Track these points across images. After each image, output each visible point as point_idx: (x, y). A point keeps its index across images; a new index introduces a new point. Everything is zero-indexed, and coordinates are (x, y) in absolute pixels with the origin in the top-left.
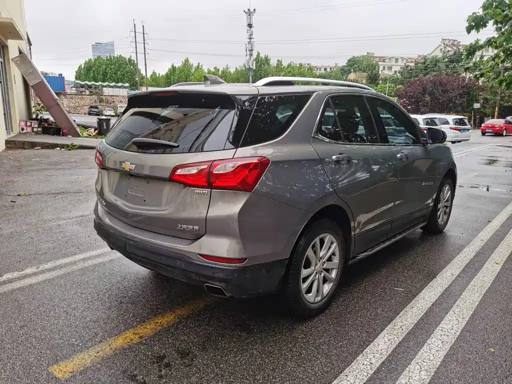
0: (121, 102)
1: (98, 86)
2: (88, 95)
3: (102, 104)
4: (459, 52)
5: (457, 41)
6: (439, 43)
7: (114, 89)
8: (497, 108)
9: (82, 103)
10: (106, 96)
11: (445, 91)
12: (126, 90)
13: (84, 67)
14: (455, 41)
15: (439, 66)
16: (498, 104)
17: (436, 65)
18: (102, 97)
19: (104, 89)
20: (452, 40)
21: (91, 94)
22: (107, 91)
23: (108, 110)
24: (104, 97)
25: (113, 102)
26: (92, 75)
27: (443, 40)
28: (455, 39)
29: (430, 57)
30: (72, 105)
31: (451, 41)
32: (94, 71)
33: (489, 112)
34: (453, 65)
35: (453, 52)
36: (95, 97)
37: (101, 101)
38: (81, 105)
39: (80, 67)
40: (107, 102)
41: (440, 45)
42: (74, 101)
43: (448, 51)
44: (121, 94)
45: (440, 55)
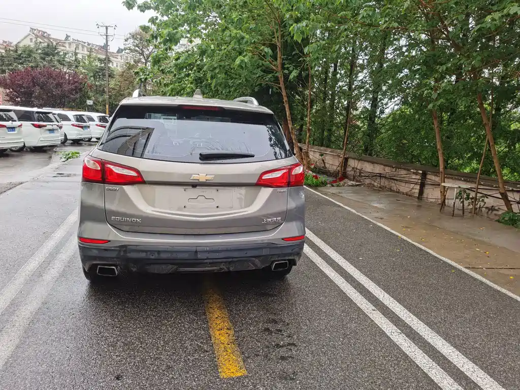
4: (53, 46)
5: (46, 33)
6: (28, 32)
8: (107, 106)
11: (59, 85)
14: (44, 33)
15: (34, 57)
16: (107, 101)
17: (30, 56)
20: (42, 31)
27: (32, 29)
28: (44, 30)
29: (21, 45)
31: (41, 33)
33: (101, 109)
34: (50, 58)
35: (46, 44)
41: (29, 35)
43: (40, 42)
45: (32, 45)
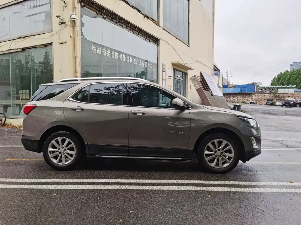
0: (289, 97)
1: (275, 88)
2: (269, 93)
3: (276, 98)
7: (285, 89)
9: (264, 98)
10: (279, 93)
12: (293, 89)
13: (277, 78)
18: (277, 94)
19: (279, 89)
21: (270, 93)
22: (280, 91)
23: (278, 102)
24: (278, 94)
25: (284, 97)
26: (281, 81)
30: (258, 99)
32: (282, 80)
36: (272, 95)
37: (276, 96)
38: (263, 99)
39: (274, 78)
40: (280, 97)
42: (259, 97)
44: (290, 92)
